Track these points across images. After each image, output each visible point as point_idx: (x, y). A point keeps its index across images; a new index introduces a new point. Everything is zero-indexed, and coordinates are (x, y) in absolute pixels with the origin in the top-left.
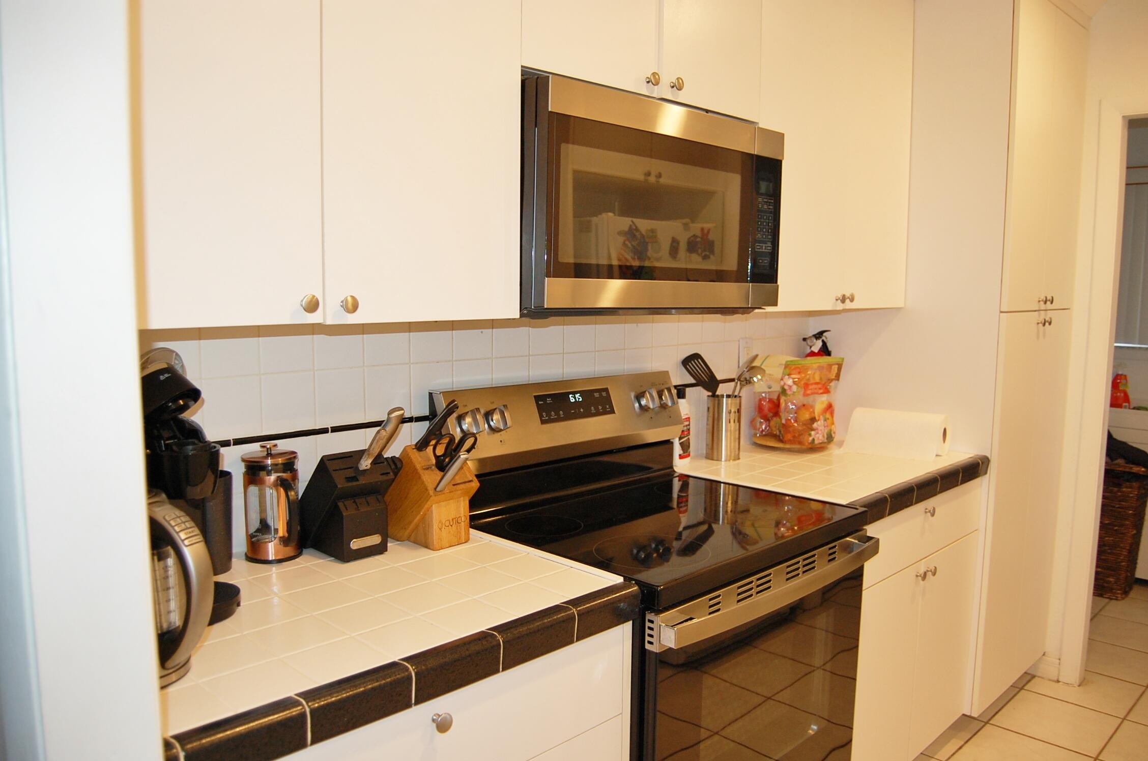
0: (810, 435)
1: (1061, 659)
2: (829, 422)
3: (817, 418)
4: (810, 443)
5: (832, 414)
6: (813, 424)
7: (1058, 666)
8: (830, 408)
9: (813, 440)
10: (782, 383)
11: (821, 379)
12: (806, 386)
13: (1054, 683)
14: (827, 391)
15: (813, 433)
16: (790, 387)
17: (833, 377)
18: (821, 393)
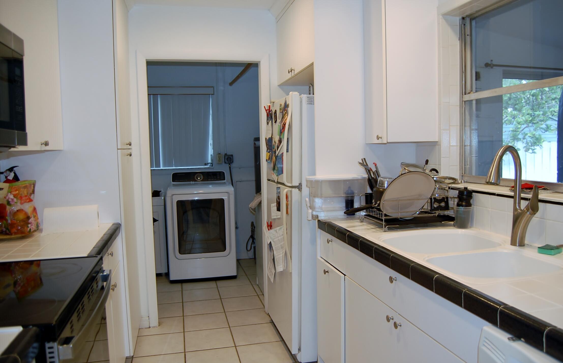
0: (28, 227)
1: (149, 317)
2: (36, 217)
3: (30, 216)
4: (29, 232)
5: (36, 213)
6: (29, 220)
7: (148, 320)
8: (35, 209)
9: (30, 229)
10: (7, 198)
11: (27, 193)
12: (21, 198)
13: (148, 329)
14: (31, 200)
15: (29, 225)
16: (12, 199)
17: (31, 192)
18: (29, 202)
